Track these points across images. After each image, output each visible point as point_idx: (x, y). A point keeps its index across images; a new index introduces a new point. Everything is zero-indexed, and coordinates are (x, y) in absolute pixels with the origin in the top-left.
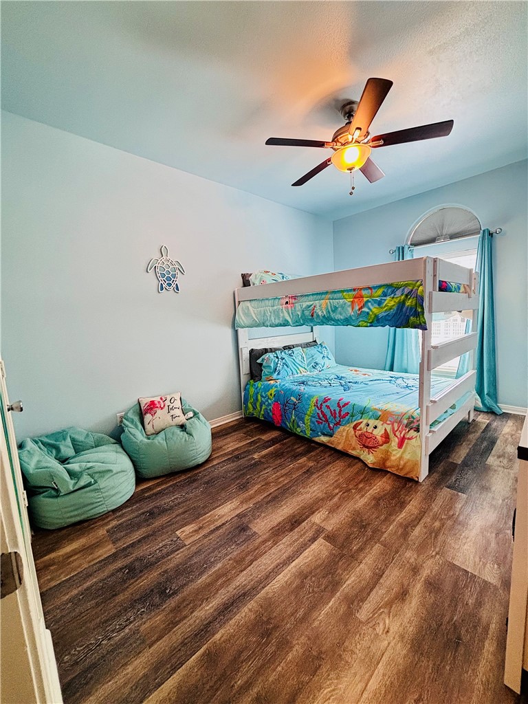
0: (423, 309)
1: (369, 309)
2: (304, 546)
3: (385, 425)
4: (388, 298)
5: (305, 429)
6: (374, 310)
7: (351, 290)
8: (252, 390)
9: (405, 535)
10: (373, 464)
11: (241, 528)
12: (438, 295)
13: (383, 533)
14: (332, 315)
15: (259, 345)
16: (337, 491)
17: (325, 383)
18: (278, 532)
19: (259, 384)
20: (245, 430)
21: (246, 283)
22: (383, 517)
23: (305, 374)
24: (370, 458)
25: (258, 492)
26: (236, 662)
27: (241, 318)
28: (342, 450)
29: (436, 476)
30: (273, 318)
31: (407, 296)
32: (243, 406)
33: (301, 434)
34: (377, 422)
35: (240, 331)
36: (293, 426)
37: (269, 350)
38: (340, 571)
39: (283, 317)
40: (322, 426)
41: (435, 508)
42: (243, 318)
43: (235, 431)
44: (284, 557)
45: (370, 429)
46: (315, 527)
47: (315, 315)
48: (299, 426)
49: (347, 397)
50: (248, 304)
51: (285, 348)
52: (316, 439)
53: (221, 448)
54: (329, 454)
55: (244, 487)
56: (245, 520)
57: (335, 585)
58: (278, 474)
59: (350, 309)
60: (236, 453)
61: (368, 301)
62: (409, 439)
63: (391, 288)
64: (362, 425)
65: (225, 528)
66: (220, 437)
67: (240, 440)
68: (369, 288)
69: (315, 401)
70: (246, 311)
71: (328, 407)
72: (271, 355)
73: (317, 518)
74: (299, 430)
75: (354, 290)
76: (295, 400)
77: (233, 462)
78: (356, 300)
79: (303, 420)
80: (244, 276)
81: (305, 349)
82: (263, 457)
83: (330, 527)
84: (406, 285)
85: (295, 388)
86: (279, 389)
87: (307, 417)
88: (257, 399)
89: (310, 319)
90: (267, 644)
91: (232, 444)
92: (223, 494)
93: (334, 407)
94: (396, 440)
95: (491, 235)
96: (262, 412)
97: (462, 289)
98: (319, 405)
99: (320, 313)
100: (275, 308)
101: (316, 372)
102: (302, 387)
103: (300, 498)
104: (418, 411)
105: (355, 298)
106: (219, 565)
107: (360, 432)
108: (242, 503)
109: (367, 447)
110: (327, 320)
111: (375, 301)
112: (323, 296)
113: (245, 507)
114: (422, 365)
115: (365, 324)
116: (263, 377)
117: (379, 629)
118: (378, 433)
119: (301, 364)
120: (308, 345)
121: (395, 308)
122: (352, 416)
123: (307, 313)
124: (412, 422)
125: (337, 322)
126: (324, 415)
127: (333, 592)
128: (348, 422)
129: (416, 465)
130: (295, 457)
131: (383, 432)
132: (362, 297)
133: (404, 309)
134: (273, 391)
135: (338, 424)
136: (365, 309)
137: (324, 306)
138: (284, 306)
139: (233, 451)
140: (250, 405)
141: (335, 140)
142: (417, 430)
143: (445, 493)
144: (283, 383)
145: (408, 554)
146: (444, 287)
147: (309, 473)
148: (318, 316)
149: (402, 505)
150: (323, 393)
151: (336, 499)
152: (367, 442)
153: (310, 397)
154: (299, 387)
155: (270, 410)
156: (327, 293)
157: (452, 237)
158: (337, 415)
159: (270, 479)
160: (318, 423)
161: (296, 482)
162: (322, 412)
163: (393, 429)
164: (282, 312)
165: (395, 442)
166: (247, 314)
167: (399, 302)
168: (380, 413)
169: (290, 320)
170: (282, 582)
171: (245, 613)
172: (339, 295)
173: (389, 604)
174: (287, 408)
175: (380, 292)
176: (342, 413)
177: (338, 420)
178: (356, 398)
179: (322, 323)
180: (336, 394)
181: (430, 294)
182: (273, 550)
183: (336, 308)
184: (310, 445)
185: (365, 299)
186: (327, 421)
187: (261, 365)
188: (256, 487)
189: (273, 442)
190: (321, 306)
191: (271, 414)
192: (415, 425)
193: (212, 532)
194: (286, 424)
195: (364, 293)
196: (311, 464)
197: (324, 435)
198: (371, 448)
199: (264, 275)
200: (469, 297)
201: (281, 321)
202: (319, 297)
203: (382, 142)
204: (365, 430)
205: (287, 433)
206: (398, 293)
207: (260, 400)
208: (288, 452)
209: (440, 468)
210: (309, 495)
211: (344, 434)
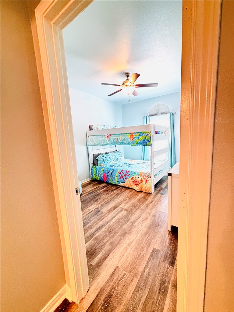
0: (151, 140)
1: (135, 140)
2: (119, 213)
3: (141, 177)
4: (141, 136)
5: (115, 182)
6: (137, 140)
7: (129, 133)
8: (94, 170)
9: (147, 206)
10: (138, 190)
11: (98, 211)
12: (156, 136)
13: (141, 207)
14: (124, 141)
15: (96, 153)
16: (127, 198)
17: (121, 165)
18: (110, 211)
19: (97, 167)
20: (93, 184)
21: (91, 129)
22: (141, 203)
23: (114, 163)
24: (137, 188)
25: (102, 201)
26: (103, 238)
27: (89, 142)
28: (128, 187)
29: (157, 192)
30: (102, 142)
31: (146, 136)
32: (91, 176)
33: (114, 183)
34: (139, 176)
35: (89, 147)
36: (111, 181)
37: (100, 154)
38: (129, 217)
39: (106, 142)
40: (121, 180)
41: (156, 199)
42: (90, 142)
43: (89, 185)
44: (113, 216)
45: (137, 179)
46: (121, 208)
47: (118, 141)
48: (113, 181)
49: (129, 169)
50: (92, 137)
51: (106, 153)
52: (119, 185)
53: (85, 191)
54: (124, 189)
55: (96, 201)
56: (99, 209)
57: (128, 220)
58: (107, 196)
59: (129, 140)
60: (91, 192)
61: (135, 137)
62: (148, 180)
63: (142, 133)
64: (134, 178)
65: (92, 212)
66: (84, 187)
67: (92, 187)
68: (135, 133)
69: (118, 171)
70: (92, 140)
71: (123, 173)
72: (101, 156)
73: (122, 206)
74: (113, 182)
75: (131, 133)
76: (111, 172)
77: (91, 194)
78: (131, 137)
79: (114, 178)
80: (90, 126)
81: (113, 154)
82: (102, 192)
83: (125, 207)
84: (146, 132)
85: (111, 167)
86: (105, 168)
87: (116, 177)
88: (97, 173)
89: (116, 143)
90: (111, 234)
91: (89, 189)
92: (89, 204)
93: (125, 173)
94: (145, 181)
95: (173, 114)
96: (99, 177)
97: (164, 133)
98: (120, 173)
99: (120, 141)
100: (103, 139)
101: (117, 162)
102: (113, 167)
103: (116, 202)
104: (151, 172)
105: (131, 136)
106: (93, 221)
107: (134, 180)
108: (97, 205)
109: (136, 185)
110: (122, 143)
111: (137, 137)
112: (120, 135)
113: (98, 206)
114: (151, 157)
115: (134, 145)
116: (99, 165)
117: (140, 226)
118: (139, 179)
119: (112, 159)
120: (114, 152)
121: (143, 140)
122: (131, 175)
123: (115, 141)
124: (149, 175)
125: (125, 144)
126: (122, 176)
127: (128, 221)
128: (130, 177)
129: (151, 188)
130: (113, 191)
131: (141, 179)
132: (133, 136)
133: (145, 140)
134: (103, 169)
135: (126, 178)
136: (134, 140)
137: (121, 138)
138: (107, 138)
139: (90, 191)
140: (94, 175)
141: (123, 84)
142: (151, 177)
143: (159, 195)
144: (106, 166)
145: (148, 211)
146: (157, 133)
147: (118, 194)
148: (119, 142)
149: (147, 200)
150: (121, 168)
151: (127, 200)
152: (136, 183)
153: (117, 170)
154: (112, 167)
155: (102, 176)
156: (122, 134)
157: (162, 114)
158: (126, 175)
159: (105, 198)
160: (120, 179)
161: (114, 198)
162: (121, 175)
163: (144, 178)
164: (106, 140)
165: (144, 182)
166: (92, 141)
167: (144, 138)
168: (140, 173)
169: (109, 143)
170: (113, 222)
171: (104, 229)
172: (126, 135)
173: (143, 221)
174: (108, 175)
175: (138, 134)
176: (128, 174)
177: (126, 177)
178: (132, 169)
179: (120, 144)
180: (125, 169)
181: (153, 135)
182: (109, 215)
183: (125, 139)
184: (117, 186)
185: (134, 137)
186: (123, 178)
187: (97, 160)
188: (101, 200)
189: (104, 187)
190: (120, 139)
191: (102, 178)
192: (150, 176)
193: (88, 214)
194: (108, 181)
195: (133, 134)
196: (118, 192)
197: (122, 182)
198: (137, 185)
199: (98, 126)
200: (166, 135)
201: (106, 143)
202: (119, 135)
203: (138, 86)
204: (135, 179)
205: (109, 184)
206: (144, 135)
207: (98, 173)
208: (110, 190)
209: (158, 189)
210: (118, 201)
211: (129, 181)
